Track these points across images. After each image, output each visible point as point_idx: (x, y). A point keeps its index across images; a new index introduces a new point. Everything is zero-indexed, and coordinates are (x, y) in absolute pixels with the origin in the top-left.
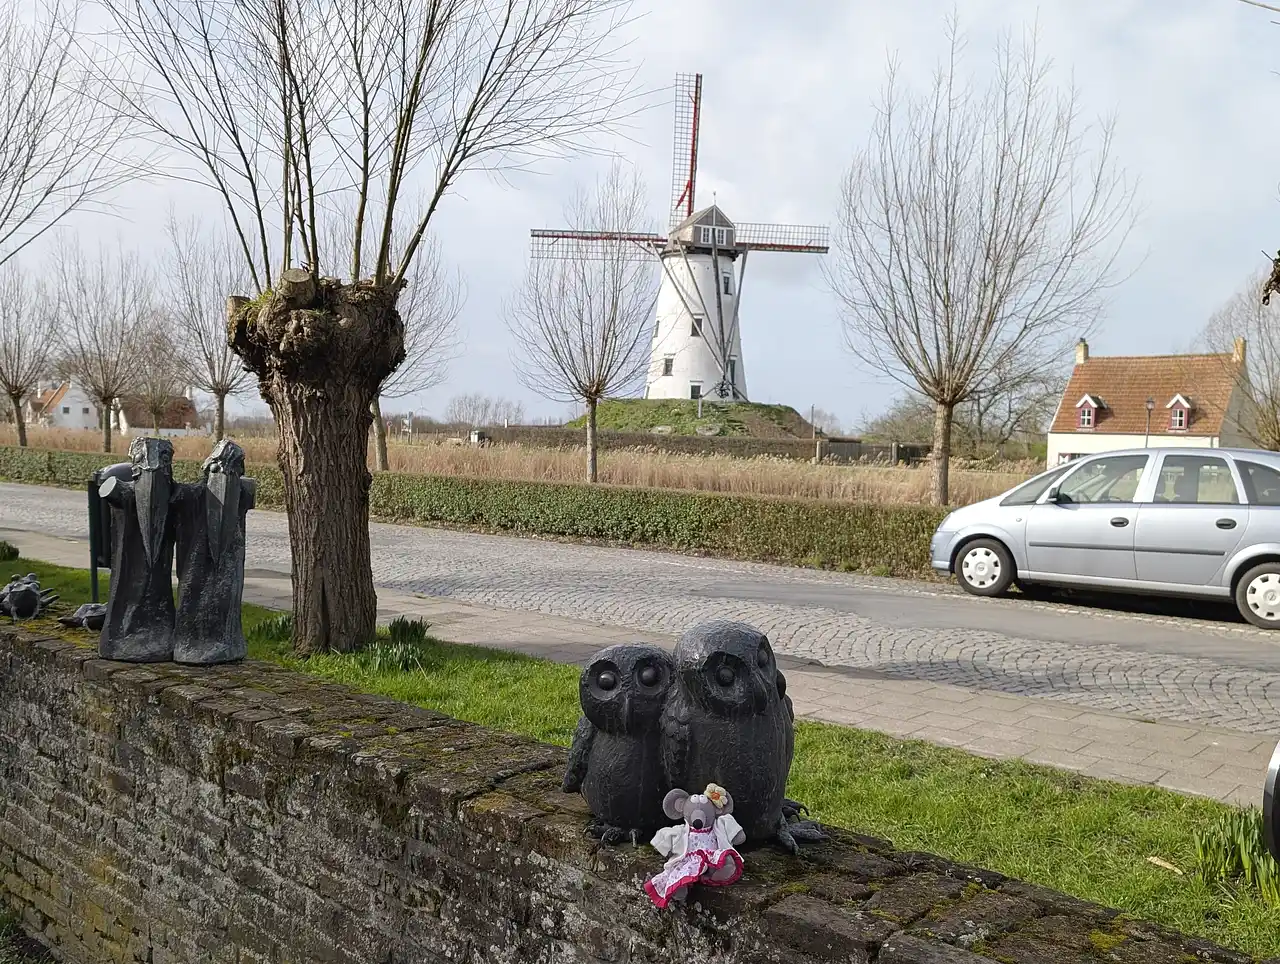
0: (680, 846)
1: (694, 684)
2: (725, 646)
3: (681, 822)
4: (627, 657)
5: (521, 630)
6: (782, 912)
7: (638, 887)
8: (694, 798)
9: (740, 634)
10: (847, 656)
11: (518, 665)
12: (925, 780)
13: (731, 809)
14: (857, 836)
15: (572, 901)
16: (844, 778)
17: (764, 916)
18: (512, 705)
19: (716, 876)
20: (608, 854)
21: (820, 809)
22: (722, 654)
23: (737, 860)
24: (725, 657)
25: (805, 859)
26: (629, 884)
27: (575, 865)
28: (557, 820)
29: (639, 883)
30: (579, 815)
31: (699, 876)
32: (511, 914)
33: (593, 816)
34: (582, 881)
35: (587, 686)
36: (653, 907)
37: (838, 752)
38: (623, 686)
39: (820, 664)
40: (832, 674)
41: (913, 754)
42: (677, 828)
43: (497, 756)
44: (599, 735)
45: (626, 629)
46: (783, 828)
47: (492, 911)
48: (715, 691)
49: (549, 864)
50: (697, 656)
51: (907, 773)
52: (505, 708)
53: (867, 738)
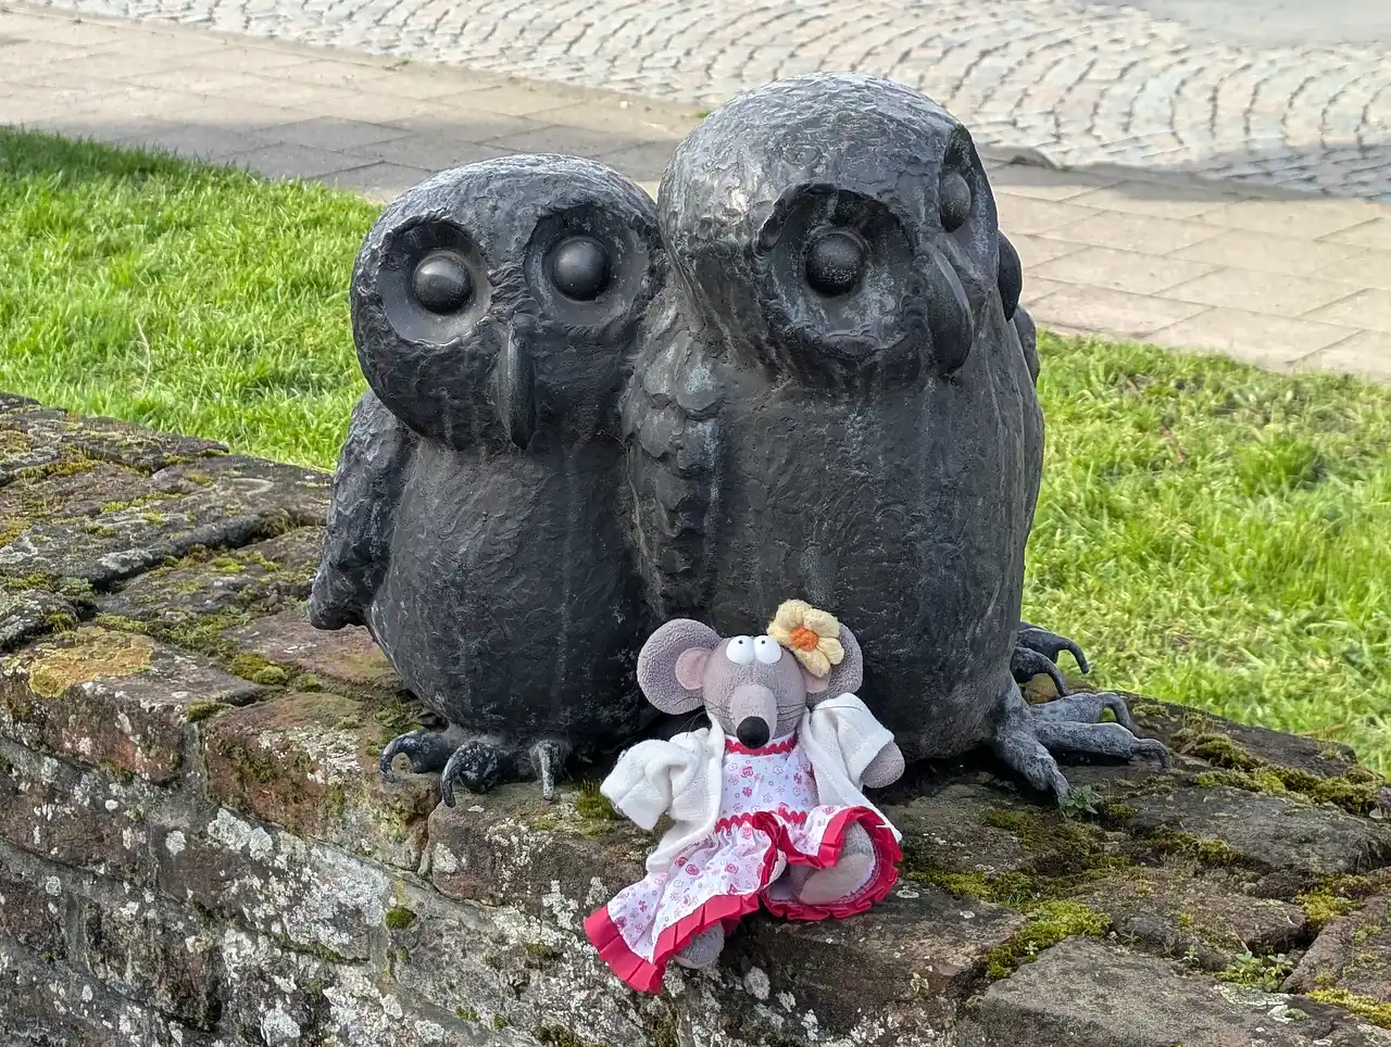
0: (698, 796)
1: (733, 291)
2: (836, 167)
3: (697, 719)
4: (506, 205)
5: (165, 80)
6: (1033, 1004)
7: (565, 920)
8: (737, 649)
9: (880, 124)
10: (1120, 136)
11: (156, 187)
12: (1359, 491)
13: (855, 675)
14: (1243, 734)
15: (355, 961)
16: (1123, 493)
17: (974, 1013)
18: (145, 305)
19: (815, 890)
20: (462, 822)
21: (1060, 583)
22: (826, 191)
23: (880, 838)
24: (832, 203)
25: (1087, 817)
26: (535, 910)
27: (360, 854)
28: (298, 712)
29: (565, 908)
30: (364, 692)
31: (760, 896)
32: (163, 998)
33: (407, 695)
34: (384, 900)
35: (377, 300)
36: (614, 982)
37: (1108, 417)
38: (495, 299)
39: (1044, 163)
40: (1078, 190)
41: (1323, 416)
42: (684, 741)
43: (98, 504)
44: (422, 450)
45: (476, 76)
46: (1015, 719)
47: (101, 987)
48: (802, 312)
49: (276, 849)
50: (739, 201)
51: (1308, 472)
52: (124, 316)
53: (1186, 371)
